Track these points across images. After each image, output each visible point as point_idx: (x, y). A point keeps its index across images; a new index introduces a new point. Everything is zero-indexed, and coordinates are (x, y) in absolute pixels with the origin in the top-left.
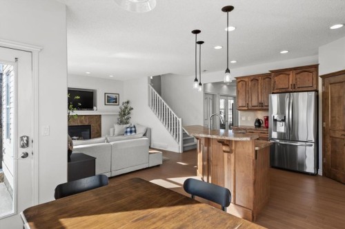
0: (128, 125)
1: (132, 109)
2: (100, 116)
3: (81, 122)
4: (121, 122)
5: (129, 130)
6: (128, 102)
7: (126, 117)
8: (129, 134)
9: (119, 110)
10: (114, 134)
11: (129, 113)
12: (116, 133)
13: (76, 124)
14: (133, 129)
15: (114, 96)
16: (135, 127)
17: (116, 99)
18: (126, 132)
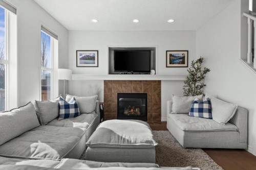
0: (196, 98)
1: (208, 70)
2: (160, 82)
3: (135, 89)
4: (190, 92)
5: (196, 106)
6: (200, 61)
7: (198, 84)
8: (196, 114)
9: (188, 74)
10: (171, 111)
11: (202, 78)
12: (174, 109)
13: (130, 92)
14: (206, 106)
15: (180, 54)
16: (209, 102)
17: (183, 58)
18: (192, 110)
